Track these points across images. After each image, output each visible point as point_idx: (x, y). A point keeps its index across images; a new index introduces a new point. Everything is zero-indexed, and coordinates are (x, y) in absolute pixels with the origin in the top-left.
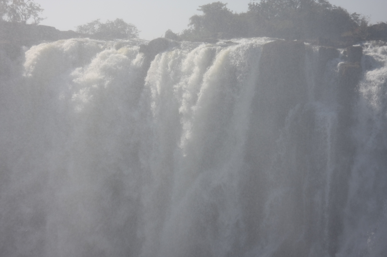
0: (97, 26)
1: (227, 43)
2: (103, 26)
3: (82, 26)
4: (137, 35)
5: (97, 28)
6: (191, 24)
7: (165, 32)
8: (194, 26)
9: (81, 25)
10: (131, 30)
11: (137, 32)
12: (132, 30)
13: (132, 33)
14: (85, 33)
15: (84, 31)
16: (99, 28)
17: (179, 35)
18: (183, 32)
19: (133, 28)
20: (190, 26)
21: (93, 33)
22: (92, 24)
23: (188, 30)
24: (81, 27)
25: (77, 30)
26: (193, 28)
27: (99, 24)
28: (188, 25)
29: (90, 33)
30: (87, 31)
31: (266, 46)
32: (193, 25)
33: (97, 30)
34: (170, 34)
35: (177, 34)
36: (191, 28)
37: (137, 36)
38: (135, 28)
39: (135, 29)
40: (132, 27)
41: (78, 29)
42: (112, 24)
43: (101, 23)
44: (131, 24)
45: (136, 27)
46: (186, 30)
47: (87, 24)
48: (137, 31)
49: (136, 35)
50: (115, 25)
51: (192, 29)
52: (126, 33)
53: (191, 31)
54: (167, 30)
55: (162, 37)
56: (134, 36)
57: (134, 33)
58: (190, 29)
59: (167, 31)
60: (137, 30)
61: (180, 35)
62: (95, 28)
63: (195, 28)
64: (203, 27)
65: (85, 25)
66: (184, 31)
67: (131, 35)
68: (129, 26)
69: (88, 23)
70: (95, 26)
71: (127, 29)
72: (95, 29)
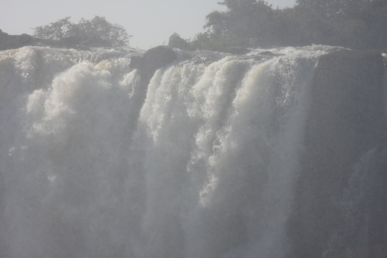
0: (66, 28)
1: (263, 53)
2: (75, 28)
3: (43, 28)
4: (126, 41)
5: (66, 31)
6: (209, 25)
7: (170, 37)
8: (214, 28)
9: (41, 27)
10: (117, 33)
11: (126, 38)
12: (119, 34)
13: (118, 39)
14: (46, 38)
15: (45, 35)
16: (68, 31)
17: (190, 42)
18: (196, 37)
19: (121, 31)
20: (207, 29)
21: (59, 39)
22: (57, 25)
23: (203, 33)
24: (41, 28)
25: (35, 34)
26: (212, 31)
27: (69, 24)
28: (204, 27)
29: (55, 38)
30: (50, 36)
31: (322, 59)
32: (211, 27)
33: (65, 34)
34: (176, 40)
35: (186, 40)
36: (209, 31)
37: (126, 43)
38: (123, 31)
39: (124, 33)
40: (120, 29)
41: (36, 32)
42: (88, 24)
43: (72, 24)
44: (117, 25)
45: (125, 30)
46: (200, 33)
47: (50, 25)
48: (127, 36)
49: (124, 42)
50: (93, 27)
51: (210, 33)
52: (110, 38)
53: (208, 36)
54: (173, 34)
55: (164, 45)
56: (122, 43)
57: (121, 38)
58: (206, 32)
59: (171, 36)
60: (126, 34)
61: (192, 42)
62: (62, 30)
63: (214, 32)
64: (227, 30)
65: (47, 26)
66: (197, 35)
67: (118, 41)
68: (115, 28)
69: (52, 23)
70: (62, 28)
71: (111, 33)
72: (63, 32)
